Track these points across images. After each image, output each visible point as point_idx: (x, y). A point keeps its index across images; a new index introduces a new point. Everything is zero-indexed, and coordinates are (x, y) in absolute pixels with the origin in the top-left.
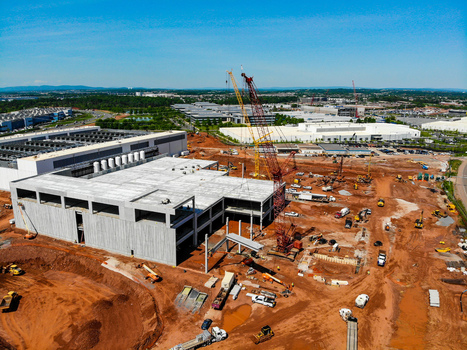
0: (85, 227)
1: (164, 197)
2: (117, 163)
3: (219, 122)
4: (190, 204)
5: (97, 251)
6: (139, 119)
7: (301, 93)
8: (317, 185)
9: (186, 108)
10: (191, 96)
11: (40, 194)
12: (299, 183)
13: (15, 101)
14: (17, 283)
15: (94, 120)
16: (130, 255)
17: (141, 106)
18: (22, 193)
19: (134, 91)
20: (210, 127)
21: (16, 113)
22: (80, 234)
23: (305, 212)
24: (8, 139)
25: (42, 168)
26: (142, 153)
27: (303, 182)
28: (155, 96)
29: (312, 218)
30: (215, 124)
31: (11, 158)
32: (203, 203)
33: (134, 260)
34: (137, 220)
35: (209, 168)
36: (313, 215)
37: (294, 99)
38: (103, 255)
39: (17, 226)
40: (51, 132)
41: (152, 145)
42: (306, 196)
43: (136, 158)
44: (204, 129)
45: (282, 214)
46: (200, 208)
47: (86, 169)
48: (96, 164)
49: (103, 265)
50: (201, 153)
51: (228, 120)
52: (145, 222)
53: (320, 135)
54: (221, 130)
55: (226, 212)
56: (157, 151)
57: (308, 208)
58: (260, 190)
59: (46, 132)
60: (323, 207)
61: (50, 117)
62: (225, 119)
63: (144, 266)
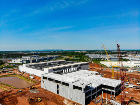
0: (59, 89)
1: (82, 82)
2: (69, 71)
3: (100, 60)
4: (90, 85)
5: (62, 97)
6: (76, 59)
7: (128, 51)
8: (135, 82)
9: (89, 55)
10: (91, 52)
11: (49, 78)
12: (128, 81)
13: (45, 53)
14: (39, 104)
15: (64, 59)
16: (71, 100)
17: (77, 55)
18: (44, 78)
19: (75, 51)
20: (97, 61)
21: (45, 56)
22: (58, 91)
23: (131, 92)
24: (42, 63)
25: (50, 71)
26: (76, 68)
27: (130, 81)
28: (81, 52)
29: (133, 94)
30: (99, 60)
31: (42, 68)
32: (94, 86)
33: (72, 102)
34: (74, 89)
35: (96, 74)
36: (134, 93)
37: (125, 53)
38: (63, 99)
39: (42, 87)
40: (53, 61)
41: (79, 66)
42: (131, 86)
43: (74, 70)
44: (95, 62)
45: (122, 92)
46: (93, 87)
47: (61, 72)
48: (64, 71)
49: (63, 102)
50: (94, 69)
51: (103, 59)
52: (76, 90)
53: (135, 65)
54: (100, 62)
55: (102, 89)
56: (80, 68)
57: (132, 90)
58: (114, 83)
59: (52, 61)
60: (137, 90)
61: (53, 57)
62: (102, 59)
63: (75, 104)
